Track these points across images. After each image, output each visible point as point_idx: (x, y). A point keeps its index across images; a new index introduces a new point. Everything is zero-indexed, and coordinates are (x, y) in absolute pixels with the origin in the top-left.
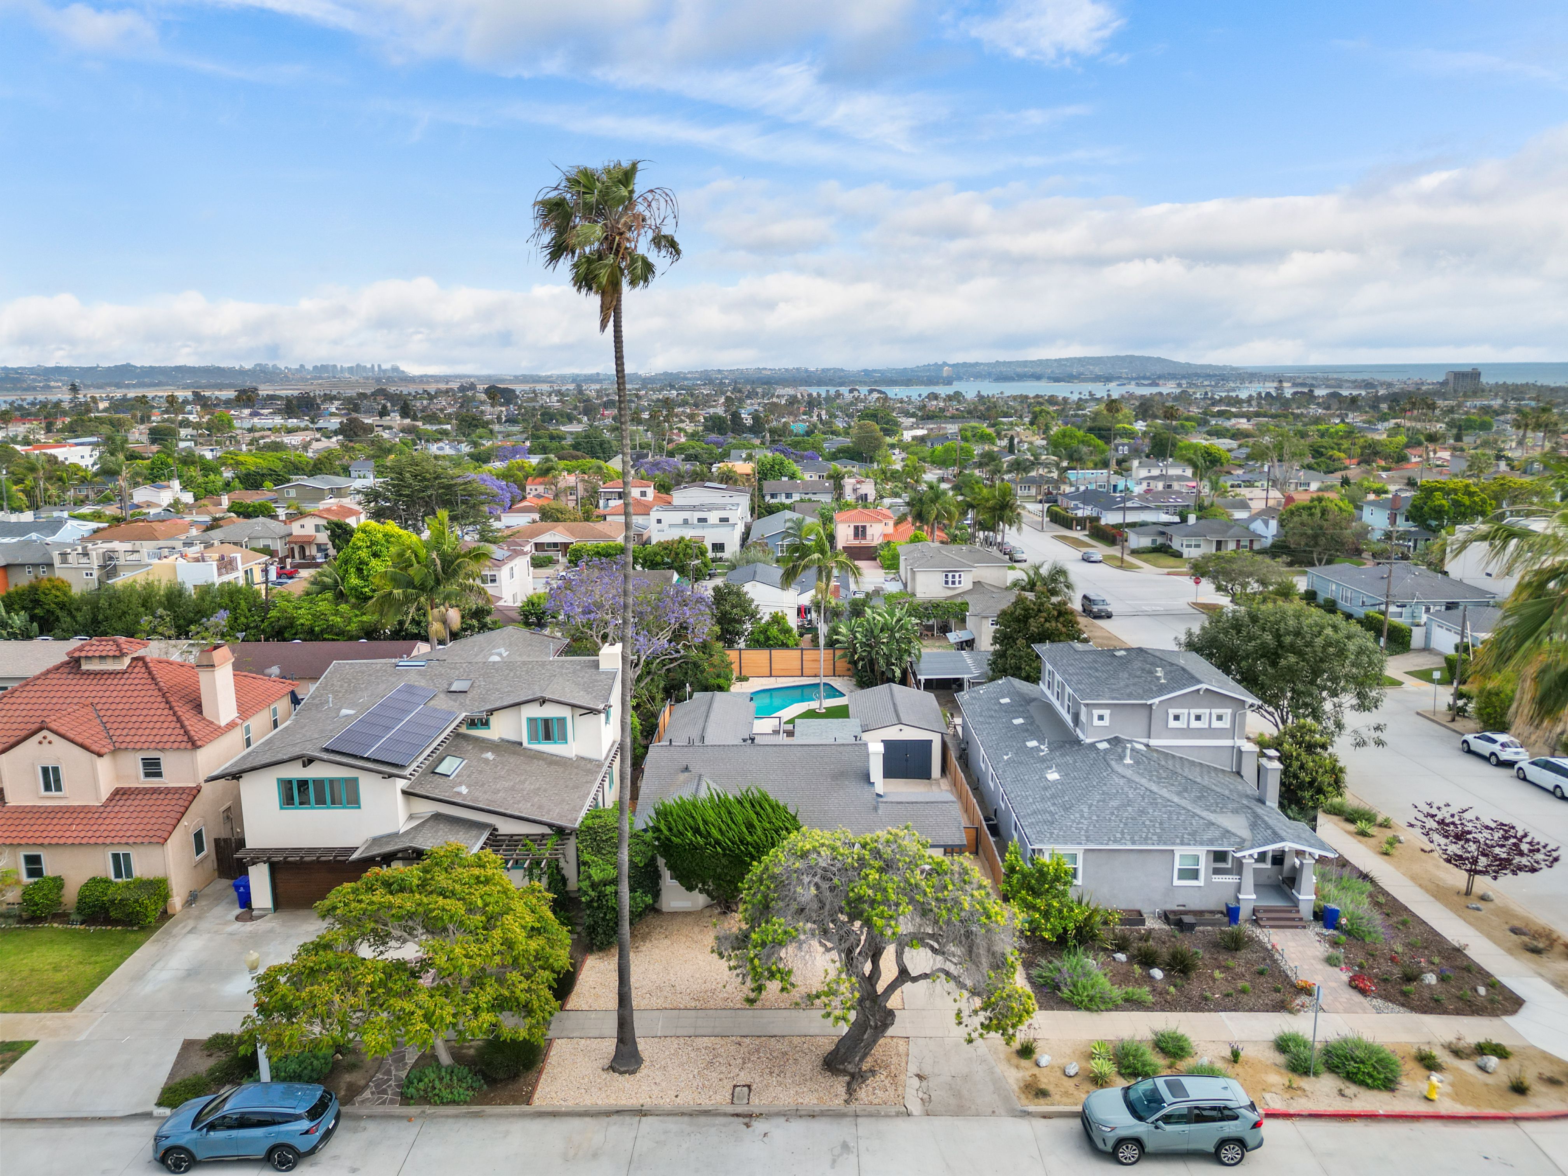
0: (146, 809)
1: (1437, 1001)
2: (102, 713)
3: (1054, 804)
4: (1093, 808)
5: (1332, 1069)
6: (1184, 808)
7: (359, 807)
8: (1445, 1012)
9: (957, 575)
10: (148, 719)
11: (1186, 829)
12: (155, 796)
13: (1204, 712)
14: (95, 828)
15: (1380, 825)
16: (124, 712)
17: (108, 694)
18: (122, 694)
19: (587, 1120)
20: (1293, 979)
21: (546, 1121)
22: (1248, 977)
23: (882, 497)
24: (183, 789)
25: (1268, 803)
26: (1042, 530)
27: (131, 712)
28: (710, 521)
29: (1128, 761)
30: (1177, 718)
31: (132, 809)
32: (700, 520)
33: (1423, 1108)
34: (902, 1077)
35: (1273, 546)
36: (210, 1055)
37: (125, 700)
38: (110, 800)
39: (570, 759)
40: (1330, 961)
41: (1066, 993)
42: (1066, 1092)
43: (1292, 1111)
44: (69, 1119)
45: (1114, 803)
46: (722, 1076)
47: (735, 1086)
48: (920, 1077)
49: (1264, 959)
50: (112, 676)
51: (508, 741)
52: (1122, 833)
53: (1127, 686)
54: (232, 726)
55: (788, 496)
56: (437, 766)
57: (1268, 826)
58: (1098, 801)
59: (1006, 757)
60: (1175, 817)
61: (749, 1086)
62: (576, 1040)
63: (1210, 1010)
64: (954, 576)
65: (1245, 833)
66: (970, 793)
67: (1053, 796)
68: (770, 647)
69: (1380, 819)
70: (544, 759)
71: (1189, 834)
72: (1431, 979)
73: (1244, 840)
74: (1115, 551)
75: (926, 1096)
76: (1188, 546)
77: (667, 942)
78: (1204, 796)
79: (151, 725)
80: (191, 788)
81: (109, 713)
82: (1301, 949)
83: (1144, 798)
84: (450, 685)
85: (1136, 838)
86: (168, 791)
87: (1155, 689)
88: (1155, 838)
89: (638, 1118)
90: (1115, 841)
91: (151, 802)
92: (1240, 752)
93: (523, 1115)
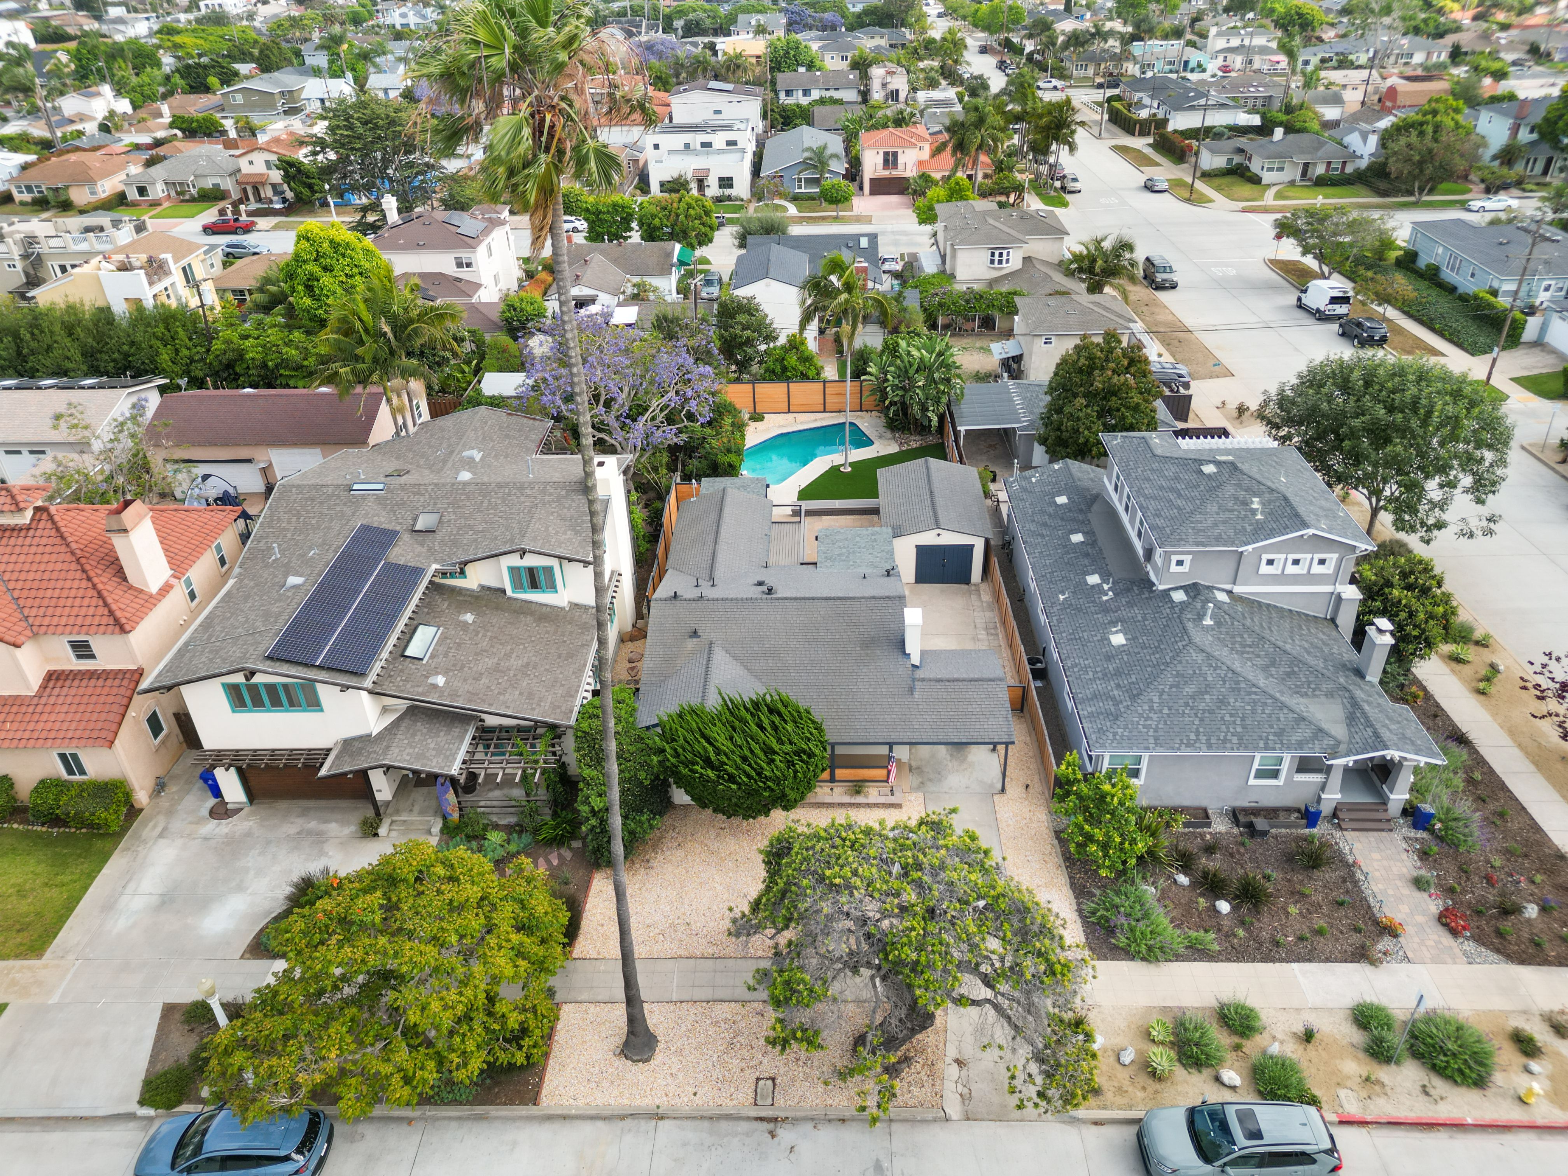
0: (85, 700)
1: (1538, 945)
2: (11, 585)
3: (1118, 686)
4: (1165, 697)
5: (1416, 1055)
6: (1272, 697)
7: (322, 710)
8: (1546, 962)
9: (1005, 252)
10: (65, 593)
11: (1271, 727)
12: (93, 682)
13: (1305, 557)
14: (31, 726)
15: (1477, 643)
16: (36, 584)
17: (14, 558)
18: (30, 558)
19: (600, 1124)
20: (1376, 910)
21: (556, 1126)
22: (1325, 909)
23: (915, 90)
24: (125, 672)
25: (1368, 678)
26: (1099, 137)
27: (44, 584)
28: (716, 146)
29: (1208, 622)
30: (1270, 562)
31: (69, 700)
32: (705, 145)
33: (1516, 1114)
34: (940, 1065)
35: (1370, 168)
36: (192, 1030)
37: (35, 567)
38: (44, 687)
39: (563, 609)
40: (1419, 883)
41: (1122, 941)
42: (1120, 1088)
43: (1369, 1118)
44: (49, 1118)
45: (1189, 690)
46: (743, 1065)
47: (758, 1079)
48: (959, 1062)
49: (1344, 881)
50: (15, 534)
51: (489, 589)
52: (1197, 733)
53: (1215, 525)
54: (166, 589)
55: (806, 93)
56: (406, 646)
57: (1369, 724)
58: (1171, 687)
59: (1061, 597)
60: (1260, 709)
61: (773, 1079)
62: (584, 1006)
63: (1281, 960)
64: (1001, 255)
65: (1339, 731)
66: (1017, 633)
67: (1118, 673)
68: (788, 380)
69: (1478, 635)
70: (532, 614)
71: (1275, 734)
72: (1532, 911)
73: (1339, 742)
74: (1183, 173)
75: (966, 1091)
76: (1270, 169)
77: (680, 853)
78: (1294, 673)
79: (69, 602)
80: (133, 672)
81: (20, 585)
82: (1385, 863)
83: (1224, 682)
84: (415, 519)
85: (1213, 740)
86: (106, 675)
87: (1249, 528)
88: (1235, 740)
89: (653, 1122)
90: (1188, 745)
91: (90, 691)
92: (1339, 599)
93: (531, 1118)
